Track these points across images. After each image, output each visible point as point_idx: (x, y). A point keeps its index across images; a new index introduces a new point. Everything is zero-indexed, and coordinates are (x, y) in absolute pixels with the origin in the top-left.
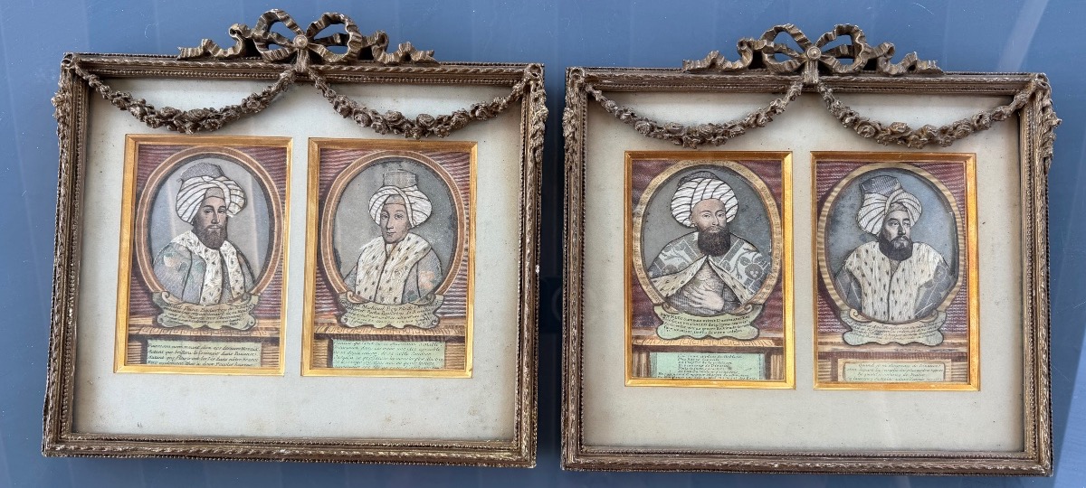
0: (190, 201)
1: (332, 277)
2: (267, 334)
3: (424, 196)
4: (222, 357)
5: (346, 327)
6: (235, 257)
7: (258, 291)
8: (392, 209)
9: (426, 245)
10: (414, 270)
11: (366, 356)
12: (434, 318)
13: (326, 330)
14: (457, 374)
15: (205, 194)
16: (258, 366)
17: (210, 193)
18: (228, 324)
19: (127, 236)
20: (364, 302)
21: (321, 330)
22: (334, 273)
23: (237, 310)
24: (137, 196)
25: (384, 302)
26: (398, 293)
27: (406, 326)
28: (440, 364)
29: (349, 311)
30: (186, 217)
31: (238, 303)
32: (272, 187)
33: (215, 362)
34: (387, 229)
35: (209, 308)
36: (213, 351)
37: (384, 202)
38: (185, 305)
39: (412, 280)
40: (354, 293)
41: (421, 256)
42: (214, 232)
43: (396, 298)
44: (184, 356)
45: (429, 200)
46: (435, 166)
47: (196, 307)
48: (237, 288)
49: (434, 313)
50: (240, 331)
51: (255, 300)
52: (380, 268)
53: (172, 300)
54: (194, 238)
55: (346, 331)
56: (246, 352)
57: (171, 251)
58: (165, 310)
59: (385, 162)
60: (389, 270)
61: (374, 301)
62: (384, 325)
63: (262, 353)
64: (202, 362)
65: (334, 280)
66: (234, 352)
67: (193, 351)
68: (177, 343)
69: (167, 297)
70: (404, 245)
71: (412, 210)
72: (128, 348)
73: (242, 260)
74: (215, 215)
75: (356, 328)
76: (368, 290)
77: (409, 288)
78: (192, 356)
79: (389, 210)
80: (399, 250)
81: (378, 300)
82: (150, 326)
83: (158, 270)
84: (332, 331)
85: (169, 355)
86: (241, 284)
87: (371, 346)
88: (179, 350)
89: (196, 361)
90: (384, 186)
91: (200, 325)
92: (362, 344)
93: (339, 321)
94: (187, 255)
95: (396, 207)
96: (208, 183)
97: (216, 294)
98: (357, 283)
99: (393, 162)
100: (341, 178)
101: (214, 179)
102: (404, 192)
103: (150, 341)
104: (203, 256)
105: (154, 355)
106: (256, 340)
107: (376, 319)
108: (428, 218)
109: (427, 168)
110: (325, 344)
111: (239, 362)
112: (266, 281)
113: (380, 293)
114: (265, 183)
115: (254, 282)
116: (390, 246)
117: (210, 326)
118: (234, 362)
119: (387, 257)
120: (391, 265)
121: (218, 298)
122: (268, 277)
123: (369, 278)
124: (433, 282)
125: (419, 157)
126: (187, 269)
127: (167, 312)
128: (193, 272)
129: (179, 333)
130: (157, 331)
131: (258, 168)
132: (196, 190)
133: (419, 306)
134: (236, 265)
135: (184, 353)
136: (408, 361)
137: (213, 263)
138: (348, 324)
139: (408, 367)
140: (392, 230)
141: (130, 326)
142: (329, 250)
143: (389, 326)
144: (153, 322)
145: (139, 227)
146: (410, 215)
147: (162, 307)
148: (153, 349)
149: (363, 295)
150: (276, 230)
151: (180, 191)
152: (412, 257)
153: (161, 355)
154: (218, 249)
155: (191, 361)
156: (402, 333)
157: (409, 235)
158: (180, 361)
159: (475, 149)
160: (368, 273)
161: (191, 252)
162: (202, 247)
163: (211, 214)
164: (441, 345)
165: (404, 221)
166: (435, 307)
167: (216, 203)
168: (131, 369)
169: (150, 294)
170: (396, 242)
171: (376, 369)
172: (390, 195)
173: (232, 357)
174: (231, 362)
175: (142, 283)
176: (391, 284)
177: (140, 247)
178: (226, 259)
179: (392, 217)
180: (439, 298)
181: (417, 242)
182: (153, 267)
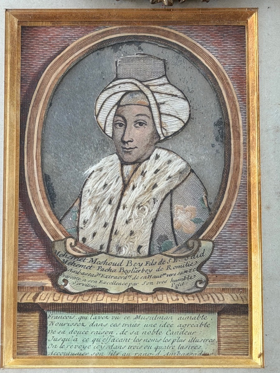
1: (43, 217)
3: (176, 92)
5: (66, 292)
8: (130, 113)
9: (183, 165)
10: (166, 204)
11: (98, 337)
12: (199, 276)
13: (35, 298)
14: (240, 362)
20: (92, 253)
21: (28, 299)
22: (45, 211)
25: (124, 252)
26: (143, 238)
27: (156, 290)
28: (210, 349)
29: (69, 267)
34: (124, 142)
37: (118, 104)
39: (163, 220)
40: (77, 241)
41: (176, 182)
43: (140, 247)
45: (186, 99)
46: (193, 46)
49: (199, 269)
52: (115, 201)
55: (67, 299)
59: (116, 44)
60: (128, 205)
61: (107, 252)
62: (123, 288)
65: (46, 222)
70: (150, 166)
71: (160, 114)
75: (80, 294)
76: (97, 236)
77: (160, 231)
79: (127, 115)
80: (143, 174)
81: (114, 250)
84: (45, 298)
87: (104, 322)
90: (117, 79)
92: (90, 318)
93: (55, 284)
95: (136, 110)
98: (81, 225)
99: (129, 43)
100: (54, 69)
102: (147, 86)
107: (112, 280)
108: (186, 125)
109: (182, 51)
110: (35, 318)
113: (115, 239)
116: (128, 169)
119: (125, 186)
120: (131, 197)
123: (99, 217)
124: (196, 221)
125: (168, 34)
133: (176, 258)
136: (161, 344)
138: (68, 287)
139: (162, 354)
140: (131, 145)
142: (37, 177)
143: (132, 290)
146: (157, 121)
149: (92, 243)
152: (163, 184)
156: (150, 301)
157: (157, 151)
159: (253, 20)
160: (97, 209)
164: (211, 318)
165: (147, 131)
166: (200, 260)
170: (138, 162)
171: (113, 357)
172: (127, 92)
176: (132, 225)
179: (130, 124)
180: (206, 245)
181: (169, 162)
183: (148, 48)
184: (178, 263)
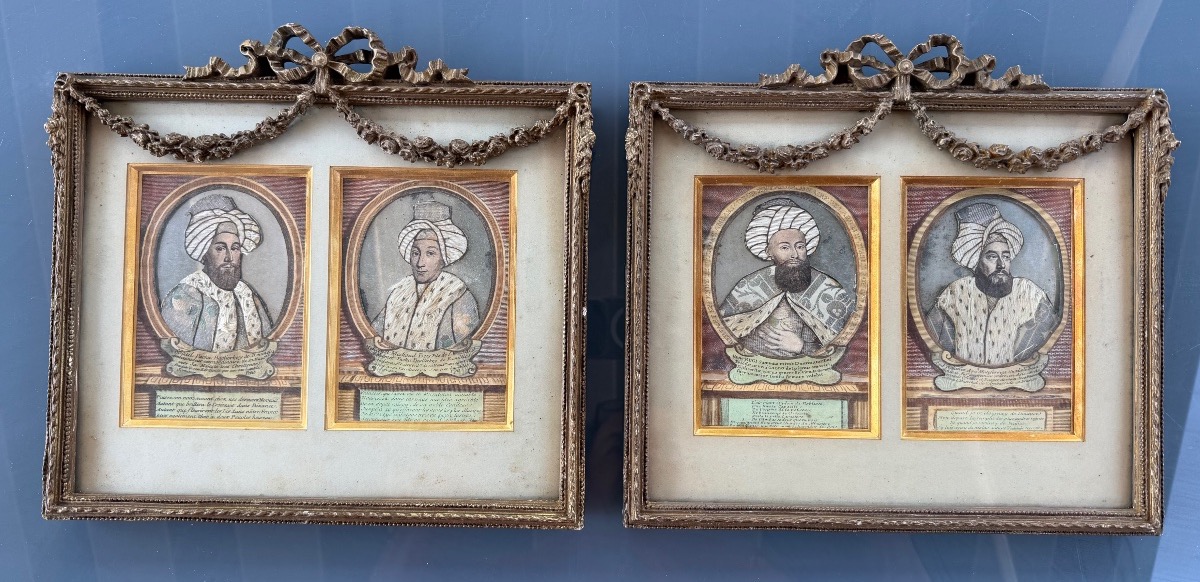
0: (200, 238)
1: (358, 320)
2: (287, 384)
3: (457, 231)
4: (238, 409)
5: (374, 375)
6: (250, 299)
7: (277, 337)
8: (424, 246)
9: (461, 285)
10: (448, 313)
11: (396, 408)
12: (471, 365)
13: (352, 379)
14: (495, 427)
15: (216, 230)
16: (278, 419)
18: (243, 373)
19: (131, 276)
20: (394, 348)
21: (346, 379)
22: (360, 317)
23: (253, 358)
24: (142, 233)
25: (416, 348)
26: (431, 338)
27: (440, 375)
28: (478, 417)
29: (377, 358)
30: (196, 255)
31: (255, 349)
32: (290, 222)
33: (231, 414)
34: (419, 267)
35: (224, 355)
36: (228, 403)
37: (415, 238)
38: (196, 353)
39: (446, 325)
40: (382, 339)
41: (456, 297)
42: (227, 272)
43: (428, 344)
44: (197, 408)
45: (464, 236)
46: (470, 196)
47: (208, 354)
48: (254, 334)
49: (471, 360)
50: (257, 380)
51: (273, 346)
52: (411, 311)
54: (205, 278)
55: (374, 381)
56: (265, 403)
57: (180, 292)
58: (175, 358)
59: (414, 194)
60: (421, 313)
61: (404, 348)
62: (416, 373)
63: (282, 405)
64: (216, 415)
65: (360, 325)
66: (251, 403)
67: (206, 402)
68: (189, 394)
69: (176, 344)
70: (437, 285)
71: (446, 246)
72: (135, 400)
73: (258, 303)
74: (228, 252)
75: (385, 377)
76: (397, 336)
77: (443, 333)
78: (205, 408)
79: (420, 246)
80: (432, 291)
81: (409, 347)
82: (158, 375)
83: (166, 313)
84: (359, 380)
85: (179, 407)
86: (258, 328)
87: (401, 397)
88: (191, 401)
89: (209, 414)
90: (414, 219)
91: (214, 374)
92: (391, 394)
93: (366, 370)
94: (198, 297)
95: (429, 243)
96: (219, 217)
97: (231, 340)
98: (386, 327)
99: (424, 193)
100: (367, 211)
101: (227, 212)
102: (437, 226)
103: (158, 393)
104: (215, 297)
105: (163, 407)
106: (275, 390)
107: (407, 367)
108: (464, 255)
109: (463, 200)
110: (350, 394)
111: (257, 415)
112: (285, 326)
113: (411, 338)
114: (283, 217)
115: (272, 326)
116: (421, 287)
117: (225, 374)
118: (252, 415)
119: (419, 299)
120: (423, 307)
121: (233, 345)
122: (288, 320)
123: (398, 322)
124: (469, 326)
125: (453, 187)
126: (198, 313)
127: (176, 360)
128: (206, 313)
129: (190, 383)
130: (166, 381)
131: (274, 200)
132: (207, 224)
133: (454, 353)
134: (252, 308)
135: (196, 405)
136: (443, 413)
137: (227, 306)
138: (376, 372)
139: (443, 420)
140: (424, 269)
141: (137, 375)
142: (354, 292)
143: (422, 375)
144: (162, 371)
145: (145, 266)
146: (443, 252)
147: (171, 354)
148: (162, 401)
149: (392, 340)
150: (295, 268)
151: (189, 226)
152: (446, 298)
153: (171, 408)
154: (232, 290)
155: (205, 414)
156: (435, 382)
157: (443, 274)
158: (193, 414)
159: (515, 178)
160: (397, 316)
161: (202, 294)
162: (214, 288)
163: (224, 251)
164: (479, 395)
165: (436, 258)
166: (471, 353)
167: (229, 239)
168: (139, 422)
169: (158, 341)
170: (428, 282)
171: (407, 421)
172: (422, 230)
173: (249, 409)
174: (248, 415)
175: (149, 328)
176: (423, 328)
177: (145, 288)
178: (241, 302)
179: (423, 254)
180: (476, 343)
181: (451, 282)
182: (160, 310)
183: (438, 196)
184: (457, 356)
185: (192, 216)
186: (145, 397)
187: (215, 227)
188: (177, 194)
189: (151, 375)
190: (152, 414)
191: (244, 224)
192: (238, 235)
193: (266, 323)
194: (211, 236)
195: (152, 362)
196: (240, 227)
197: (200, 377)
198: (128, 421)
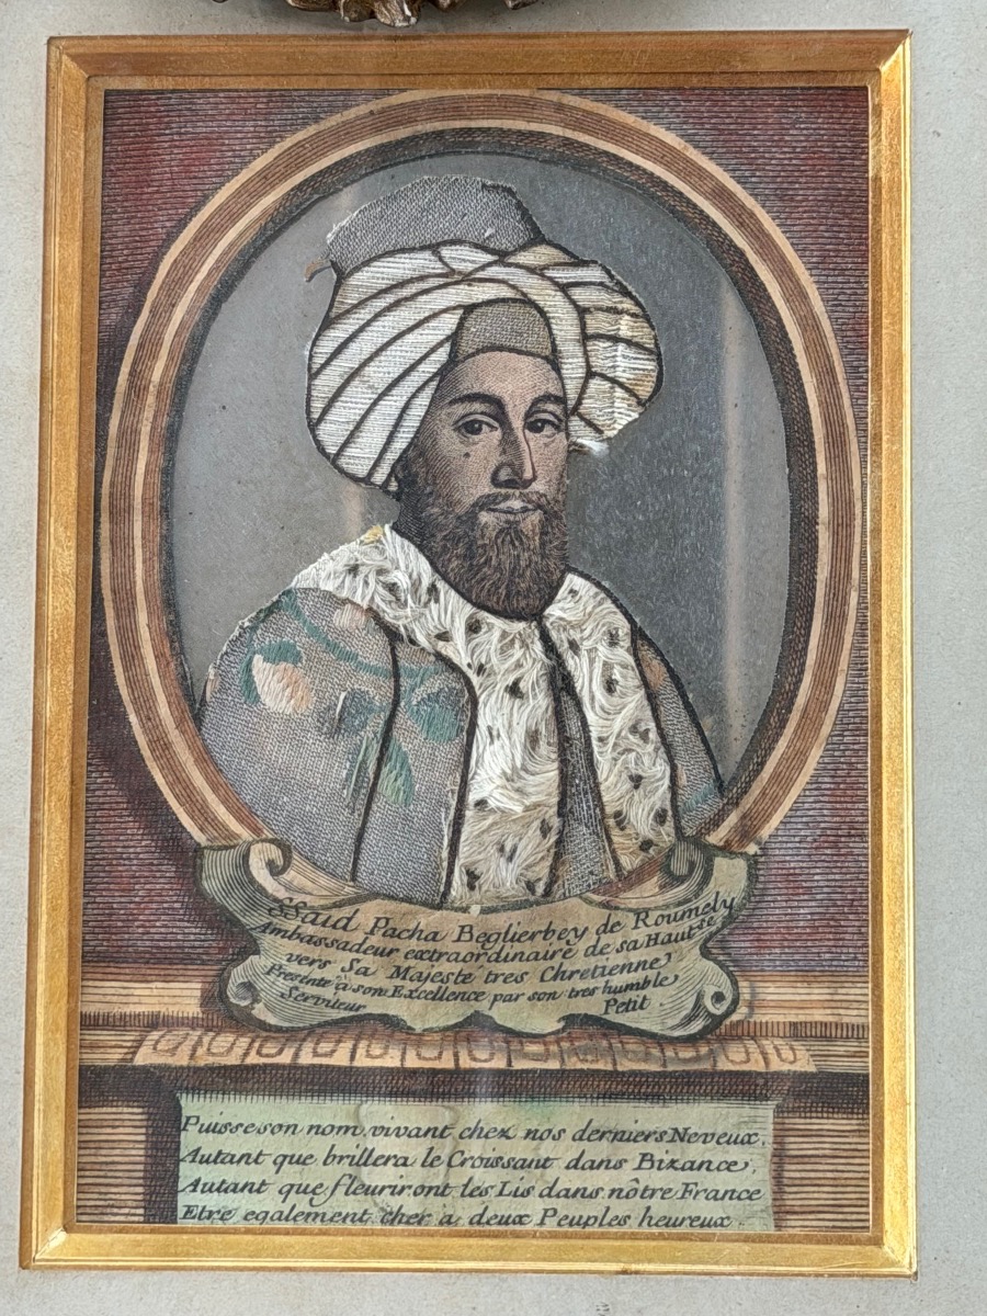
0: (380, 373)
2: (801, 1060)
4: (573, 1180)
6: (622, 654)
7: (746, 832)
15: (454, 338)
16: (763, 1225)
17: (477, 330)
18: (593, 1008)
19: (65, 558)
23: (641, 935)
24: (107, 351)
30: (360, 458)
31: (649, 893)
32: (796, 295)
33: (534, 1207)
35: (500, 921)
36: (520, 1149)
38: (369, 913)
42: (511, 532)
44: (373, 1176)
47: (427, 919)
48: (641, 819)
50: (660, 1040)
51: (730, 877)
53: (306, 884)
54: (408, 563)
56: (696, 1151)
57: (291, 631)
58: (267, 940)
63: (780, 1157)
64: (466, 1209)
66: (632, 1151)
67: (416, 1149)
68: (333, 1110)
69: (275, 870)
72: (81, 1140)
73: (657, 672)
74: (509, 442)
78: (416, 1175)
82: (192, 1023)
83: (226, 728)
85: (291, 1174)
86: (660, 796)
88: (346, 1145)
89: (435, 1205)
91: (450, 1013)
94: (373, 650)
96: (468, 279)
97: (532, 848)
101: (502, 257)
103: (190, 1105)
104: (458, 650)
105: (210, 1174)
106: (744, 1087)
111: (659, 1207)
112: (782, 780)
114: (764, 273)
115: (720, 786)
117: (502, 1014)
118: (635, 1207)
121: (543, 871)
122: (798, 757)
126: (376, 723)
127: (275, 950)
128: (409, 738)
129: (341, 1058)
130: (228, 1049)
131: (721, 196)
132: (405, 316)
134: (633, 702)
135: (367, 1159)
137: (514, 690)
141: (90, 1022)
144: (206, 1000)
145: (121, 513)
147: (252, 920)
148: (210, 1142)
150: (824, 512)
151: (328, 323)
153: (252, 1174)
154: (536, 616)
155: (411, 1205)
158: (352, 1205)
161: (392, 635)
162: (453, 610)
163: (491, 437)
167: (516, 382)
168: (90, 1244)
169: (184, 857)
173: (623, 1178)
174: (620, 1208)
175: (147, 803)
177: (126, 609)
178: (578, 666)
182: (198, 719)
185: (342, 277)
186: (126, 1128)
187: (449, 323)
188: (267, 179)
189: (154, 1022)
190: (160, 1206)
191: (582, 312)
192: (554, 360)
193: (694, 772)
194: (429, 367)
195: (164, 961)
196: (565, 326)
197: (391, 1027)
198: (54, 1242)
